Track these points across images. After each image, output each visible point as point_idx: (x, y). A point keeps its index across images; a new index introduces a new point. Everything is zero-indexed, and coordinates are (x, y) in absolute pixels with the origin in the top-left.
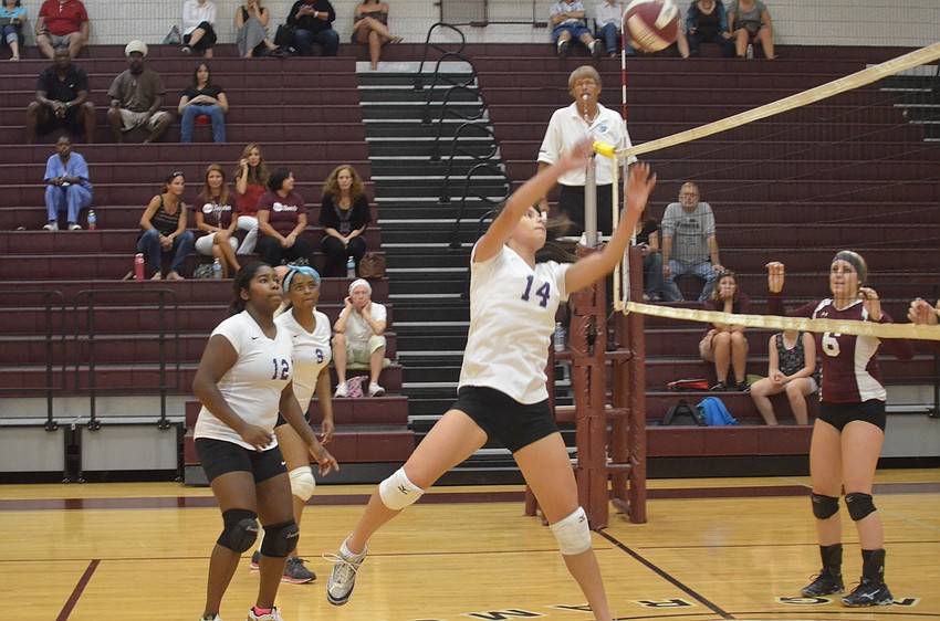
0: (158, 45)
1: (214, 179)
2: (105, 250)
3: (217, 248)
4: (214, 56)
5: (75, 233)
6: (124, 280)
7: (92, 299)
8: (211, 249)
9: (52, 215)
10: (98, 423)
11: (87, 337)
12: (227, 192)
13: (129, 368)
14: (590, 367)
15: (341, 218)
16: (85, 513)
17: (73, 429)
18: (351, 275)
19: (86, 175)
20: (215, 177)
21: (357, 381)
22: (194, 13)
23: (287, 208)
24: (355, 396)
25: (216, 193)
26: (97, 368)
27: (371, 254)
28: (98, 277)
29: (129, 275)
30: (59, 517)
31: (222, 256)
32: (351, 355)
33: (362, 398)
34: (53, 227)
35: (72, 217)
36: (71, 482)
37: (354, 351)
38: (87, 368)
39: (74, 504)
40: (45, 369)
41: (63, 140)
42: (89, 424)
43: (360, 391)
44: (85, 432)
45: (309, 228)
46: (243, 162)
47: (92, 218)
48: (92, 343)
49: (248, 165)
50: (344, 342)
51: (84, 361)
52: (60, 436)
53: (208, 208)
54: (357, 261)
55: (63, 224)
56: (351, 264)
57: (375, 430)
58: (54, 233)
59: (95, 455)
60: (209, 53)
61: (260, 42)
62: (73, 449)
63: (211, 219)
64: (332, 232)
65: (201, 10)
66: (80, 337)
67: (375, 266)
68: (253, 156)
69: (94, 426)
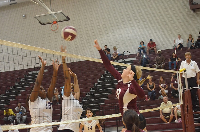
6: (145, 101)
14: (188, 116)
22: (178, 41)
24: (179, 122)
40: (116, 121)
65: (179, 41)
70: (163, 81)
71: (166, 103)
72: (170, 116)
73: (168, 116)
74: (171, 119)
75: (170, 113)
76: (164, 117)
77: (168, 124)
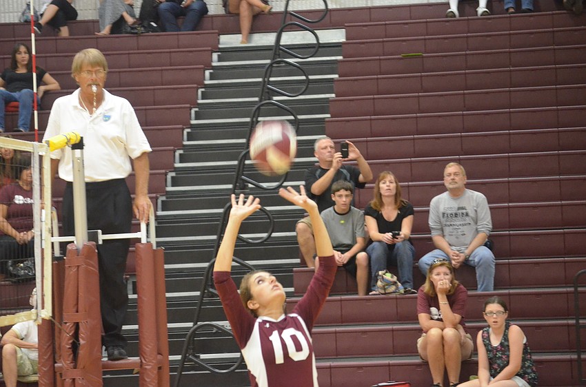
0: (14, 24)
4: (71, 34)
60: (64, 31)
61: (119, 17)
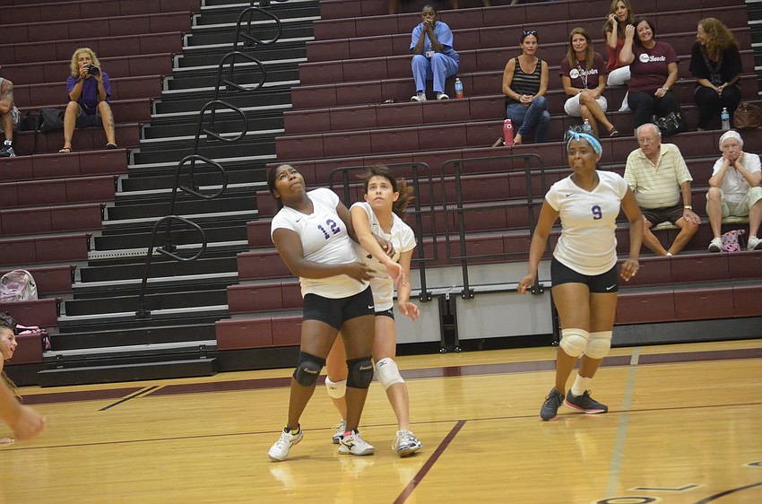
1: (578, 43)
2: (474, 118)
3: (584, 108)
5: (444, 102)
6: (494, 147)
7: (460, 168)
8: (580, 111)
9: (420, 86)
10: (472, 292)
11: (456, 207)
12: (592, 54)
13: (500, 235)
15: (711, 69)
16: (464, 379)
17: (448, 298)
18: (726, 125)
19: (450, 43)
20: (579, 41)
21: (733, 236)
23: (653, 59)
24: (731, 250)
25: (582, 57)
26: (467, 237)
27: (745, 104)
28: (468, 145)
29: (499, 141)
30: (438, 385)
31: (591, 116)
32: (727, 209)
33: (739, 251)
34: (421, 98)
35: (437, 86)
36: (448, 351)
37: (730, 205)
38: (458, 238)
39: (452, 372)
41: (427, 9)
42: (463, 292)
43: (736, 245)
44: (459, 301)
45: (682, 81)
46: (611, 17)
47: (459, 86)
48: (461, 212)
49: (616, 19)
50: (720, 196)
51: (455, 230)
52: (434, 306)
53: (574, 74)
54: (730, 112)
55: (431, 94)
56: (725, 116)
57: (752, 284)
58: (422, 104)
59: (471, 324)
62: (448, 318)
63: (577, 83)
64: (706, 83)
66: (449, 207)
67: (750, 116)
68: (620, 10)
69: (468, 294)
70: (587, 50)
71: (652, 155)
72: (680, 221)
73: (668, 223)
74: (685, 238)
75: (680, 205)
76: (650, 224)
77: (670, 259)
